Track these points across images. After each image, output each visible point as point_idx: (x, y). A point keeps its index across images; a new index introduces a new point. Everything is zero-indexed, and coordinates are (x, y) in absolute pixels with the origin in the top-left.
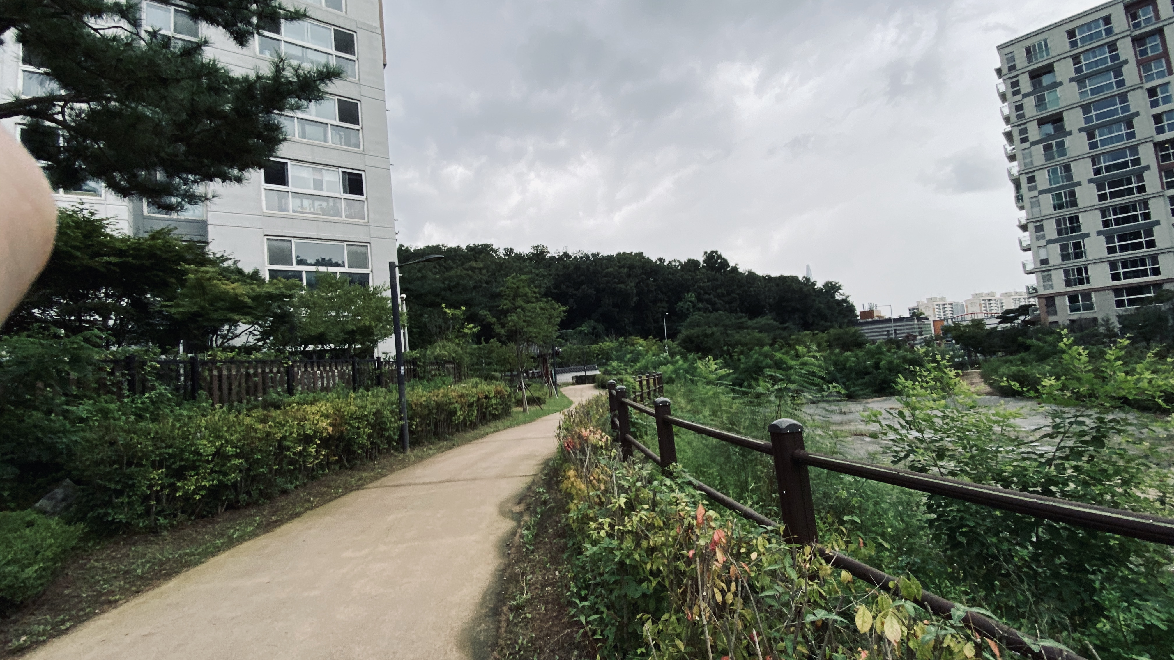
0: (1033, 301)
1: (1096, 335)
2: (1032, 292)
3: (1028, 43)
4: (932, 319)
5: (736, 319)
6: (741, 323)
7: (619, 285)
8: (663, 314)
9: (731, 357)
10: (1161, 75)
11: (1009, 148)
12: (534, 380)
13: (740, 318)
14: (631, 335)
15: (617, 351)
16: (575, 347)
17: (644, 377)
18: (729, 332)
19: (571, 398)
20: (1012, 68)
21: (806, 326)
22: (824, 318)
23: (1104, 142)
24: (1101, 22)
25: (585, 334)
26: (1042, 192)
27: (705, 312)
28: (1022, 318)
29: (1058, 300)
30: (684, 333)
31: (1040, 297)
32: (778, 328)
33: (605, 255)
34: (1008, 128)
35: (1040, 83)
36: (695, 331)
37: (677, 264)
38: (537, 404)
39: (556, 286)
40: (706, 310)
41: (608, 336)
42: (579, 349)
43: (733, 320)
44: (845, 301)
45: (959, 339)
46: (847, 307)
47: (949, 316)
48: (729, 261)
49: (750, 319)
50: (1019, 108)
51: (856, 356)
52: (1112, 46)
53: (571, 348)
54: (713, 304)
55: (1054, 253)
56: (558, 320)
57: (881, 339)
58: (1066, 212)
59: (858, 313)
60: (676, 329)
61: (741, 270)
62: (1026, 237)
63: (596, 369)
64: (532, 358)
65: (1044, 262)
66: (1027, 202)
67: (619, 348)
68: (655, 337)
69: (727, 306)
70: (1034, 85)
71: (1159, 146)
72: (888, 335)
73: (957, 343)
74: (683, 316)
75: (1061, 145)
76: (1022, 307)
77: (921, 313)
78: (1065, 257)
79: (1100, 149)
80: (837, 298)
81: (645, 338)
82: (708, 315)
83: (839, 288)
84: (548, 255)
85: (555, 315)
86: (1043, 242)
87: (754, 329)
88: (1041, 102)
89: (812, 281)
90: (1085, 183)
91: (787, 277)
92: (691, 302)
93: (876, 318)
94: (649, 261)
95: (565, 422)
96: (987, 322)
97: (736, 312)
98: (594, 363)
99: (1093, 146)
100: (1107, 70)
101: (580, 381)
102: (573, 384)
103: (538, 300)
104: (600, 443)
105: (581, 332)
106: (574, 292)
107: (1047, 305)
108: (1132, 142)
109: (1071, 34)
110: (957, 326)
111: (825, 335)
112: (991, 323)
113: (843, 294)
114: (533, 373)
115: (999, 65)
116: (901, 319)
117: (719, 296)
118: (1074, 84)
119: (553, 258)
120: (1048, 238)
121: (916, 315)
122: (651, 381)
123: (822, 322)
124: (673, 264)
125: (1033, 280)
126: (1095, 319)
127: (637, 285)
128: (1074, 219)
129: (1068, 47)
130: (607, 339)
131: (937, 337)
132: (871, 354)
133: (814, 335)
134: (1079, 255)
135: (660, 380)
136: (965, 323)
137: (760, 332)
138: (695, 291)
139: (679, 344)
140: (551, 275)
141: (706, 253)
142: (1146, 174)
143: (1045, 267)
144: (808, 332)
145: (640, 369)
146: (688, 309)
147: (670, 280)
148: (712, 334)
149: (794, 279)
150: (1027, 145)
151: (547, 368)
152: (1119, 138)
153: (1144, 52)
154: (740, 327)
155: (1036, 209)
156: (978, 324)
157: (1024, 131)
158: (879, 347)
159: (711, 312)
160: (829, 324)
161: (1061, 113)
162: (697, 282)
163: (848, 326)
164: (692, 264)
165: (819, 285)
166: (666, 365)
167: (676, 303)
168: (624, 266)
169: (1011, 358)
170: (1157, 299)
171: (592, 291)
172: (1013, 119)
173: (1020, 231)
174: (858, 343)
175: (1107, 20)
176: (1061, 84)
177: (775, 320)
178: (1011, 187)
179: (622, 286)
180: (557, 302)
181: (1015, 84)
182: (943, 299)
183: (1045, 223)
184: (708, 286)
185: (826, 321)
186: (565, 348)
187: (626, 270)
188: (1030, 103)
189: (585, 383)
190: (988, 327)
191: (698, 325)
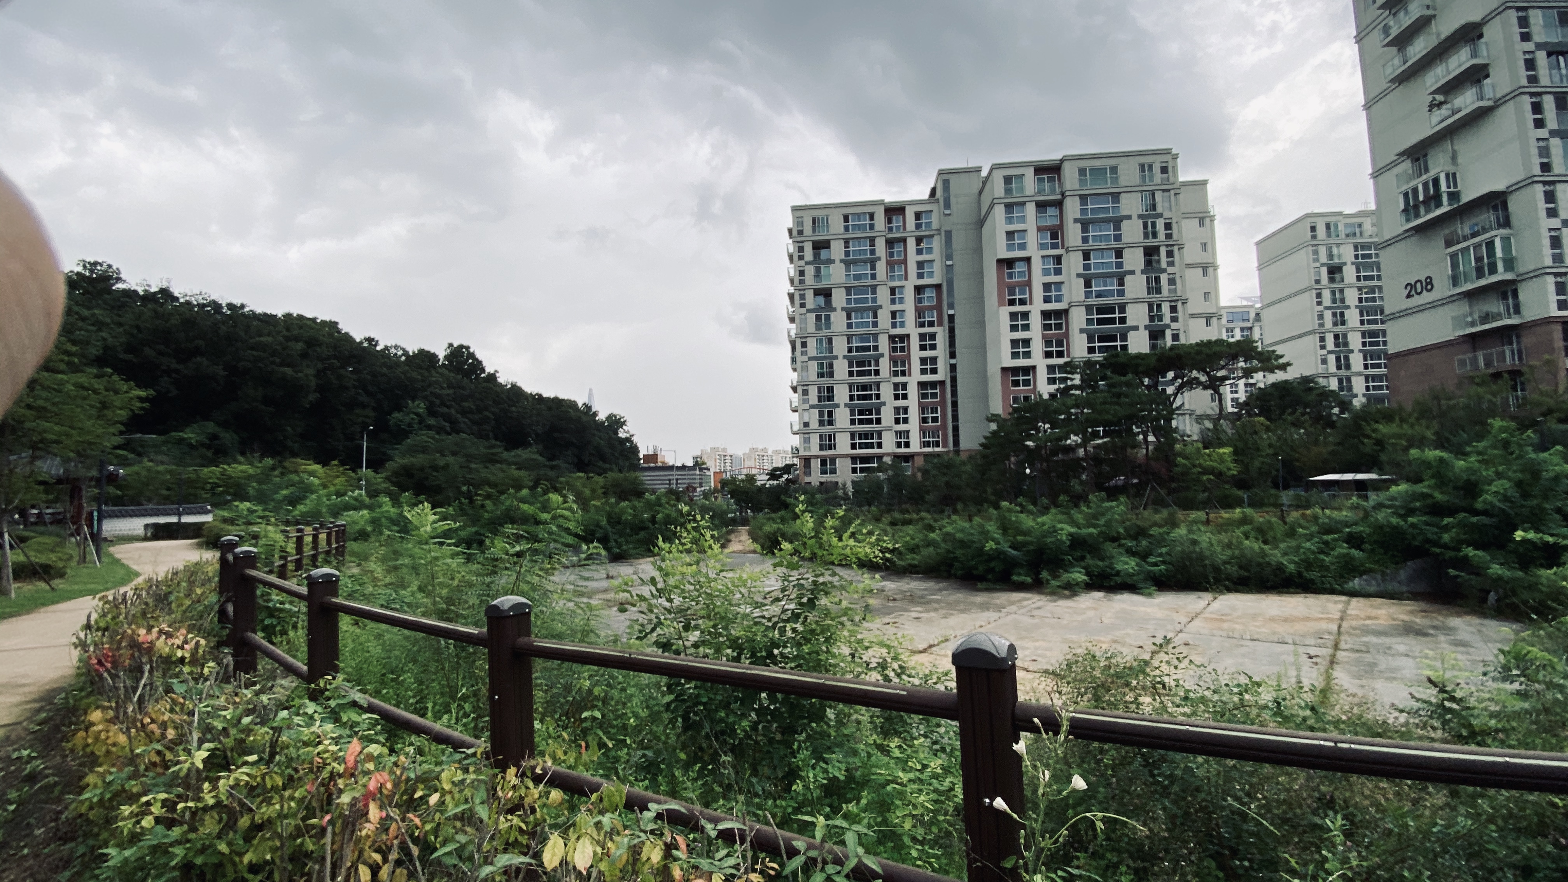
0: (796, 461)
1: (837, 497)
2: (795, 451)
3: (816, 213)
4: (712, 470)
5: (486, 448)
6: (493, 454)
7: (282, 369)
8: (365, 426)
9: (472, 501)
10: (900, 278)
11: (791, 310)
12: (41, 528)
13: (493, 447)
14: (295, 455)
15: (260, 482)
16: (161, 468)
17: (309, 530)
18: (473, 466)
19: (135, 567)
20: (800, 233)
21: (581, 466)
22: (603, 458)
23: (858, 325)
24: (868, 217)
25: (191, 446)
26: (810, 359)
27: (438, 433)
28: (785, 476)
29: (812, 461)
30: (399, 460)
31: (800, 458)
32: (545, 466)
33: (259, 310)
34: (792, 290)
35: (819, 255)
36: (420, 460)
37: (400, 353)
38: (42, 579)
39: (130, 349)
40: (440, 430)
41: (243, 454)
42: (170, 472)
43: (481, 448)
44: (628, 440)
45: (733, 494)
46: (631, 447)
47: (729, 468)
48: (484, 364)
49: (507, 450)
50: (802, 273)
51: (634, 508)
52: (872, 241)
53: (149, 470)
54: (453, 422)
55: (813, 417)
56: (123, 414)
57: (662, 489)
58: (826, 381)
59: (641, 456)
60: (384, 454)
61: (502, 380)
62: (795, 397)
63: (207, 512)
64: (41, 483)
65: (806, 425)
66: (799, 365)
67: (264, 477)
68: (342, 463)
69: (475, 428)
70: (815, 257)
71: (892, 338)
72: (670, 484)
73: (732, 498)
74: (400, 434)
75: (828, 318)
76: (787, 465)
77: (704, 463)
78: (821, 423)
79: (854, 331)
80: (620, 435)
81: (324, 463)
82: (444, 437)
83: (624, 423)
84: (120, 286)
85: (118, 403)
86: (807, 406)
87: (510, 464)
88: (818, 274)
89: (594, 410)
90: (840, 357)
91: (563, 400)
92: (417, 414)
93: (659, 464)
94: (347, 338)
95: (104, 615)
96: (759, 477)
97: (487, 438)
98: (206, 501)
99: (849, 326)
100: (865, 261)
101: (160, 533)
102: (145, 539)
103: (74, 369)
104: (179, 654)
105: (181, 441)
106: (175, 366)
107: (805, 466)
108: (874, 330)
109: (846, 218)
110: (734, 479)
111: (600, 480)
112: (762, 479)
113: (628, 432)
114: (39, 515)
115: (791, 225)
116: (683, 467)
117: (464, 412)
118: (843, 265)
119: (131, 294)
120: (811, 403)
121: (699, 465)
122: (323, 537)
123: (600, 464)
124: (393, 351)
125: (796, 441)
126: (837, 483)
127: (319, 374)
128: (830, 389)
129: (842, 230)
130: (242, 459)
131: (716, 490)
132: (650, 505)
133: (588, 478)
134: (831, 423)
135: (341, 534)
136: (740, 477)
137: (519, 469)
138: (425, 398)
139: (388, 479)
140: (120, 324)
141: (451, 345)
142: (881, 360)
143: (807, 430)
144: (582, 475)
145: (303, 515)
146: (410, 425)
147: (385, 375)
148: (446, 467)
149: (572, 404)
150: (804, 310)
151: (80, 507)
152: (866, 324)
153: (891, 255)
154: (493, 460)
155: (804, 374)
156: (751, 479)
157: (802, 297)
158: (658, 498)
159: (449, 434)
160: (607, 466)
161: (830, 289)
162: (430, 385)
163: (628, 471)
164: (425, 358)
165: (602, 416)
166: (355, 509)
167: (390, 414)
168: (297, 339)
169: (773, 515)
170: (879, 469)
171: (220, 371)
172: (796, 282)
173: (791, 391)
174: (637, 492)
175: (872, 216)
176: (833, 262)
177: (541, 455)
178: (789, 347)
179: (289, 371)
180: (126, 381)
181: (801, 249)
182: (725, 450)
183: (810, 388)
184: (448, 395)
185: (605, 462)
186: (136, 468)
187: (300, 346)
188: (810, 270)
189: (176, 538)
190: (759, 483)
191: (424, 450)
